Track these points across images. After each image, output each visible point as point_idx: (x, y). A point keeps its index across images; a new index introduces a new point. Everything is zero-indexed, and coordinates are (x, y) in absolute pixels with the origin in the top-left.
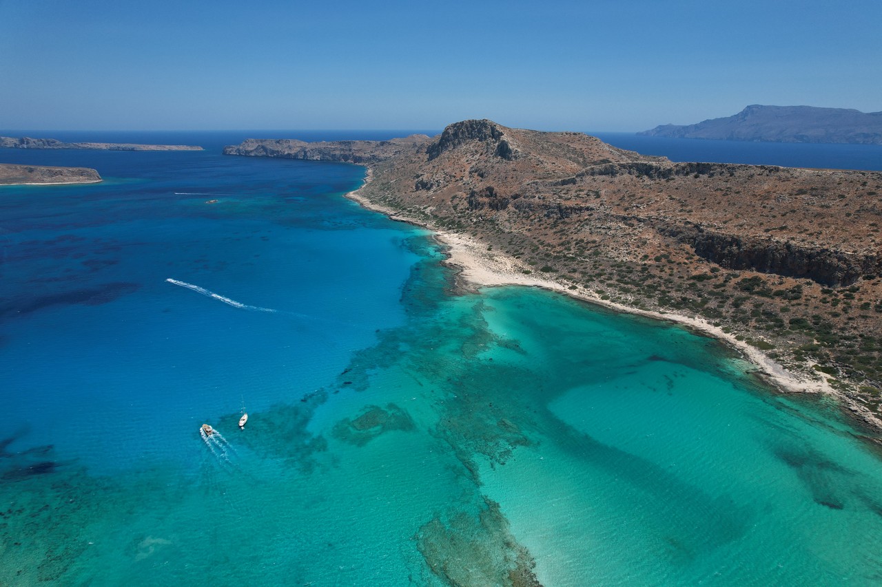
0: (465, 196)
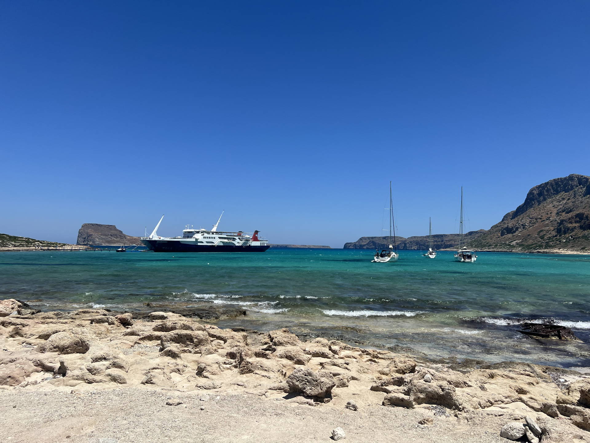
0: (552, 228)
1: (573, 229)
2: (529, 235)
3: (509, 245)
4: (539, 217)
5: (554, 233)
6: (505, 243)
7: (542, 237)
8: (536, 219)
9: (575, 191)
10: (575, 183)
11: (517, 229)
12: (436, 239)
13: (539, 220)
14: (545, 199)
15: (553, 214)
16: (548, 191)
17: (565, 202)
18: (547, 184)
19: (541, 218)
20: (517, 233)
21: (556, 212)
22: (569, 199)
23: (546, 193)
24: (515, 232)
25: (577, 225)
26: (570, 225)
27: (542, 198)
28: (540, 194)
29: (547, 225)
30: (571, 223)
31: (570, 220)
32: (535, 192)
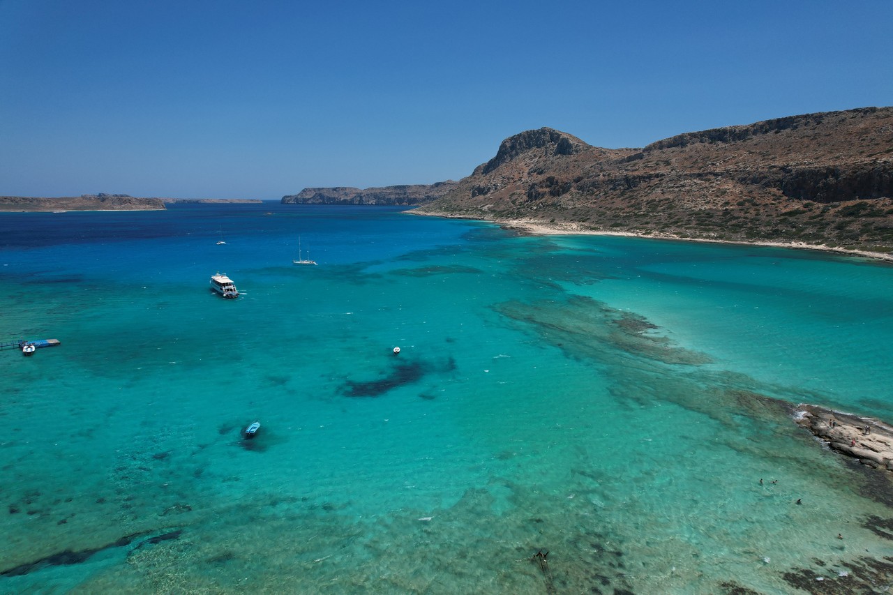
0: (524, 192)
1: (543, 195)
2: (501, 199)
3: (481, 210)
4: (512, 176)
5: (525, 198)
6: (477, 208)
7: (514, 202)
8: (508, 179)
9: (546, 148)
10: (547, 138)
11: (489, 189)
12: (398, 191)
13: (511, 181)
14: (517, 154)
15: (525, 174)
16: (520, 144)
17: (536, 159)
18: (520, 135)
19: (513, 179)
20: (489, 195)
21: (527, 171)
22: (540, 157)
23: (518, 147)
24: (486, 193)
25: (547, 190)
26: (540, 190)
27: (514, 152)
28: (513, 147)
29: (518, 188)
30: (542, 187)
31: (541, 184)
32: (508, 145)
